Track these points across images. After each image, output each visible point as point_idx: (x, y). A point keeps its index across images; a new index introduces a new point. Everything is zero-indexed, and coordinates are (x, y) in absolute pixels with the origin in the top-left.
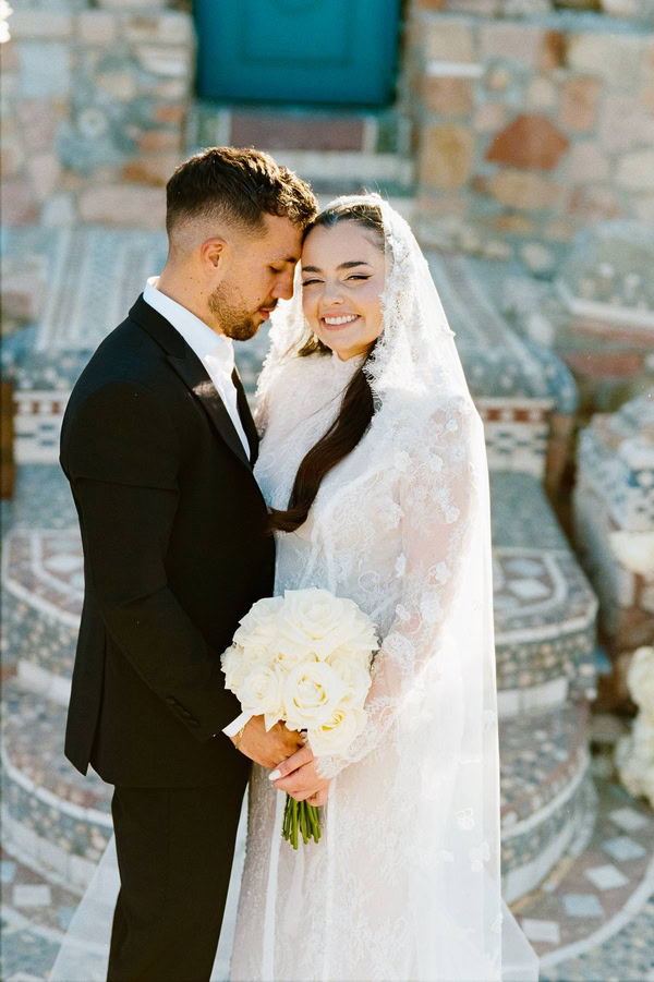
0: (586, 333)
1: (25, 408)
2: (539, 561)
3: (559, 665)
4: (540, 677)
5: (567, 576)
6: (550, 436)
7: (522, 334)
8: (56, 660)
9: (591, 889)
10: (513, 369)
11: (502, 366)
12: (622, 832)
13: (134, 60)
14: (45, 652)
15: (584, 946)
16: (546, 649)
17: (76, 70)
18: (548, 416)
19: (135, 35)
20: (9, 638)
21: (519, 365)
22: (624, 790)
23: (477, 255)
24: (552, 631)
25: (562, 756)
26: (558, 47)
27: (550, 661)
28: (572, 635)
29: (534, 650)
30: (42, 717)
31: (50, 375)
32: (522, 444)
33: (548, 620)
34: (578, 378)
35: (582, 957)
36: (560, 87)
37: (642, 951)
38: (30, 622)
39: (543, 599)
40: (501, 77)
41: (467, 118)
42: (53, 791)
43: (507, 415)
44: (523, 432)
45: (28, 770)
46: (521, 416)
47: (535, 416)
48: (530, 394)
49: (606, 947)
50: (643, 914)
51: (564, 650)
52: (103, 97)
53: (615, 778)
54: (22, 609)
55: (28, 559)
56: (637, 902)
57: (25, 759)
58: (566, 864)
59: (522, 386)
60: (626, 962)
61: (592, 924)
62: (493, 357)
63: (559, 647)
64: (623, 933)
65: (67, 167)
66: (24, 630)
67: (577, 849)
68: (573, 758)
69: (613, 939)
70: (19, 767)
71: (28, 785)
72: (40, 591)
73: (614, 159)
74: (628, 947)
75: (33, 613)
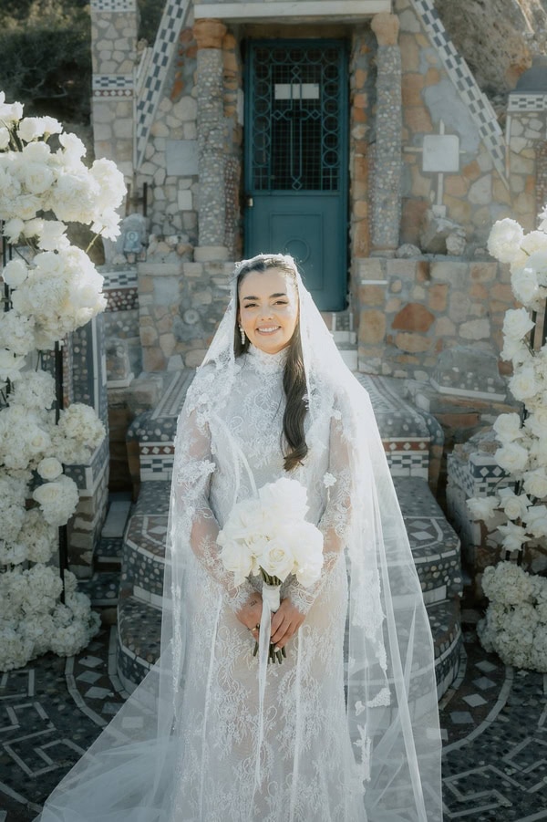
0: (448, 402)
1: (145, 451)
2: (428, 521)
3: (441, 577)
4: (431, 585)
5: (443, 529)
6: (430, 457)
7: (414, 405)
8: (153, 584)
9: (467, 707)
10: (409, 421)
11: (403, 420)
12: (483, 674)
13: (212, 285)
14: (146, 580)
15: (463, 742)
16: (434, 568)
17: (182, 291)
18: (429, 446)
19: (212, 272)
20: (127, 573)
21: (413, 419)
22: (483, 650)
23: (391, 376)
24: (437, 557)
25: (445, 629)
26: (426, 270)
27: (436, 575)
28: (448, 560)
29: (427, 569)
30: (144, 617)
31: (158, 432)
32: (416, 462)
33: (434, 552)
34: (445, 427)
35: (462, 748)
36: (427, 288)
37: (498, 743)
38: (138, 563)
39: (431, 541)
40: (397, 286)
41: (382, 307)
42: (145, 659)
43: (407, 446)
44: (416, 455)
45: (132, 647)
46: (415, 446)
47: (422, 446)
48: (419, 434)
49: (476, 742)
50: (497, 721)
51: (444, 569)
52: (196, 304)
53: (477, 643)
54: (135, 555)
55: (141, 529)
56: (493, 714)
57: (131, 640)
58: (451, 693)
59: (414, 430)
60: (489, 751)
61: (468, 728)
62: (398, 415)
63: (440, 567)
64: (486, 732)
65: (179, 340)
66: (135, 568)
67: (457, 685)
68: (452, 630)
69: (480, 737)
70: (127, 646)
71: (132, 656)
72: (144, 545)
73: (458, 325)
74: (490, 741)
75: (140, 557)
